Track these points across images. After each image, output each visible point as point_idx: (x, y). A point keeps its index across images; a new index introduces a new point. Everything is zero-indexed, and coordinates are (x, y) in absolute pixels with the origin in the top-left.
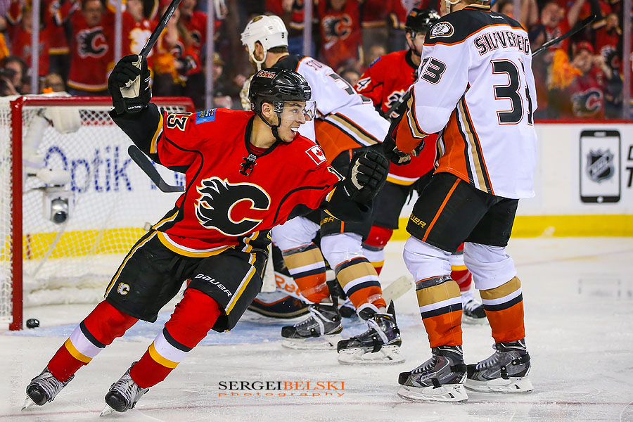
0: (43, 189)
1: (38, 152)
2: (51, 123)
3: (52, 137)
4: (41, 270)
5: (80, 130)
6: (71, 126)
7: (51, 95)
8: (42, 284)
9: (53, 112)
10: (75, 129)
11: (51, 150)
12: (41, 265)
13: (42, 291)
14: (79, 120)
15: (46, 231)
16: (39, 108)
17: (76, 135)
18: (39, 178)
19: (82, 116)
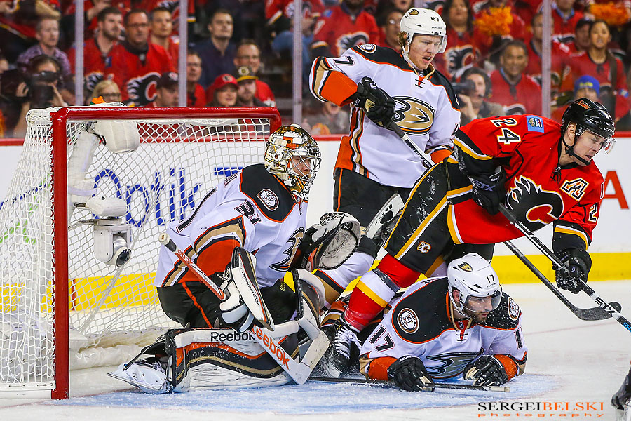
0: (95, 221)
1: (88, 176)
2: (102, 140)
3: (103, 158)
4: (92, 324)
5: (139, 150)
6: (128, 144)
7: (102, 105)
8: (94, 339)
9: (105, 127)
10: (134, 148)
11: (103, 174)
12: (92, 316)
13: (93, 349)
14: (138, 136)
15: (99, 274)
16: (87, 122)
17: (134, 154)
18: (88, 208)
19: (141, 132)
